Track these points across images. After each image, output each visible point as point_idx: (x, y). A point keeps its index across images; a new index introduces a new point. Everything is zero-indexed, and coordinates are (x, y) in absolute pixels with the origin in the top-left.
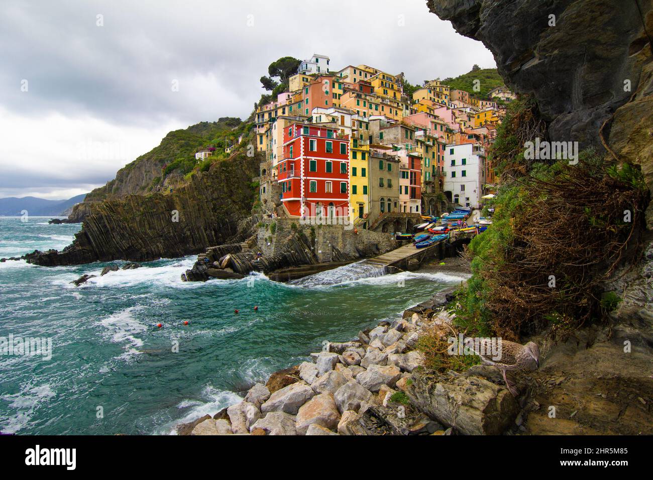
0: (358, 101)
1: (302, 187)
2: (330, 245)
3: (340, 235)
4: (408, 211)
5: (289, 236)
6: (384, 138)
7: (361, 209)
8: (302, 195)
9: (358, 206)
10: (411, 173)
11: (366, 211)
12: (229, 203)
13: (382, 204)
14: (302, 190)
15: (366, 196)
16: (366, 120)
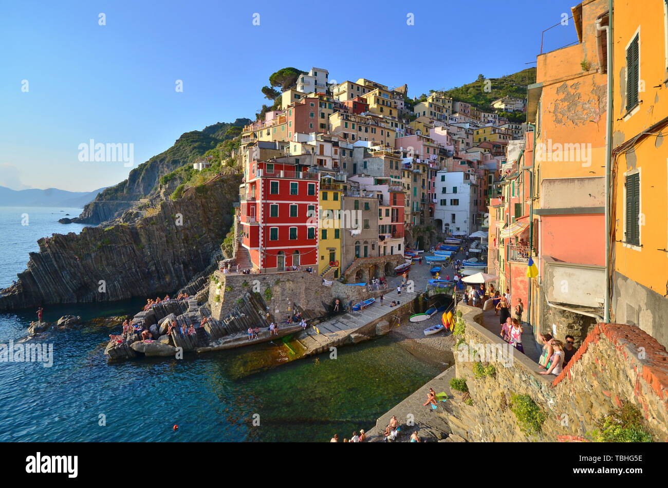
0: (346, 123)
1: (261, 235)
2: (290, 303)
3: (303, 290)
4: (388, 251)
5: (240, 295)
6: (368, 168)
7: (332, 256)
8: (260, 245)
9: (328, 252)
10: (392, 209)
11: (338, 257)
12: (204, 232)
13: (357, 248)
14: (261, 239)
15: (338, 241)
16: (350, 146)
